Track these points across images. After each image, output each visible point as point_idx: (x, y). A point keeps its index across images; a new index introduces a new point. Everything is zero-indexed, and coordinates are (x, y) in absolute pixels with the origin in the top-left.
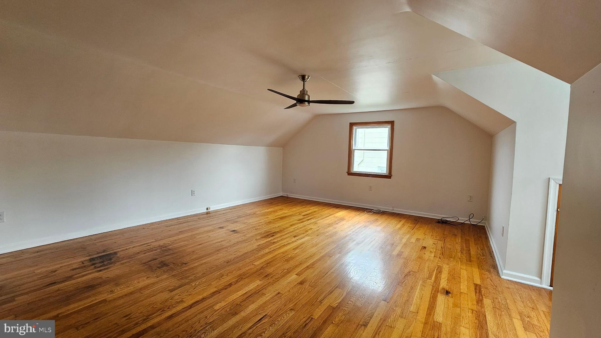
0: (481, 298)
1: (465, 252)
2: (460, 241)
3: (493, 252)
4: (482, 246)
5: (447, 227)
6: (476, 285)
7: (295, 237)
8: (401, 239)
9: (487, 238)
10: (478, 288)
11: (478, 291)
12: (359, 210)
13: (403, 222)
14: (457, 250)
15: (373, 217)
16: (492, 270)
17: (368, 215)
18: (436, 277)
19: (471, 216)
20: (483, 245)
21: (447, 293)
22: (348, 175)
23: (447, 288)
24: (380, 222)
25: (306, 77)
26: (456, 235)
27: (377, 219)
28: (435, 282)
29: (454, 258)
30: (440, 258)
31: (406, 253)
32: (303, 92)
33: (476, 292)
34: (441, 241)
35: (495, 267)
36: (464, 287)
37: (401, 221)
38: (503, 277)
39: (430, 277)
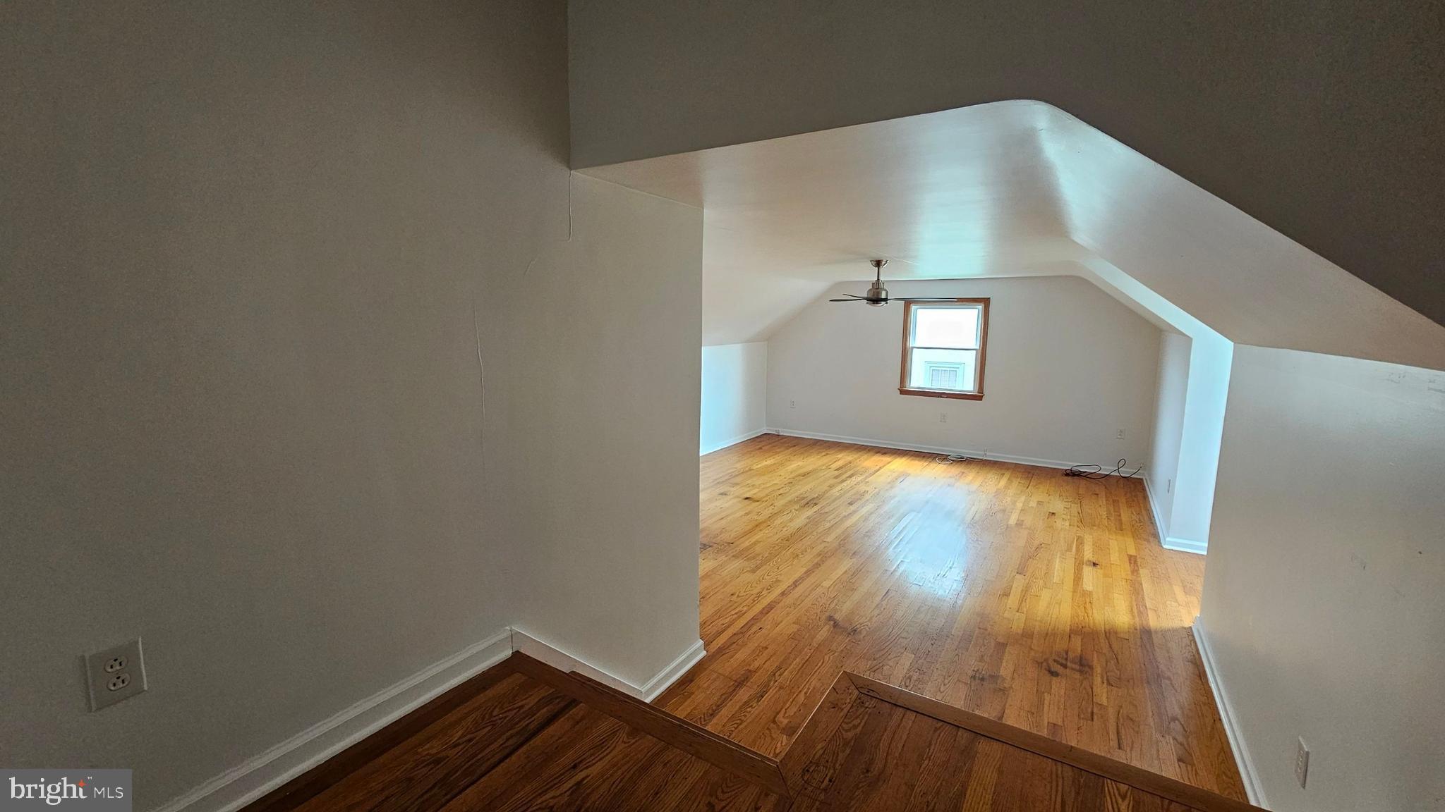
0: (1136, 568)
1: (1112, 518)
2: (1105, 503)
3: (1154, 517)
4: (1138, 509)
5: (1083, 482)
6: (1130, 557)
7: (851, 504)
8: (1014, 503)
9: (1145, 498)
10: (1132, 560)
11: (1132, 562)
12: (924, 457)
13: (1007, 475)
14: (1101, 516)
15: (955, 470)
16: (1151, 539)
17: (945, 466)
18: (1078, 550)
19: (1122, 462)
20: (1140, 507)
21: (1095, 564)
22: (901, 394)
23: (1094, 560)
24: (970, 478)
25: (883, 263)
26: (1097, 494)
27: (963, 473)
28: (1077, 554)
29: (1099, 526)
30: (1078, 526)
31: (1028, 521)
32: (877, 285)
33: (1130, 563)
34: (1075, 503)
35: (1156, 536)
36: (1115, 557)
37: (1003, 474)
38: (1164, 547)
39: (1069, 549)
